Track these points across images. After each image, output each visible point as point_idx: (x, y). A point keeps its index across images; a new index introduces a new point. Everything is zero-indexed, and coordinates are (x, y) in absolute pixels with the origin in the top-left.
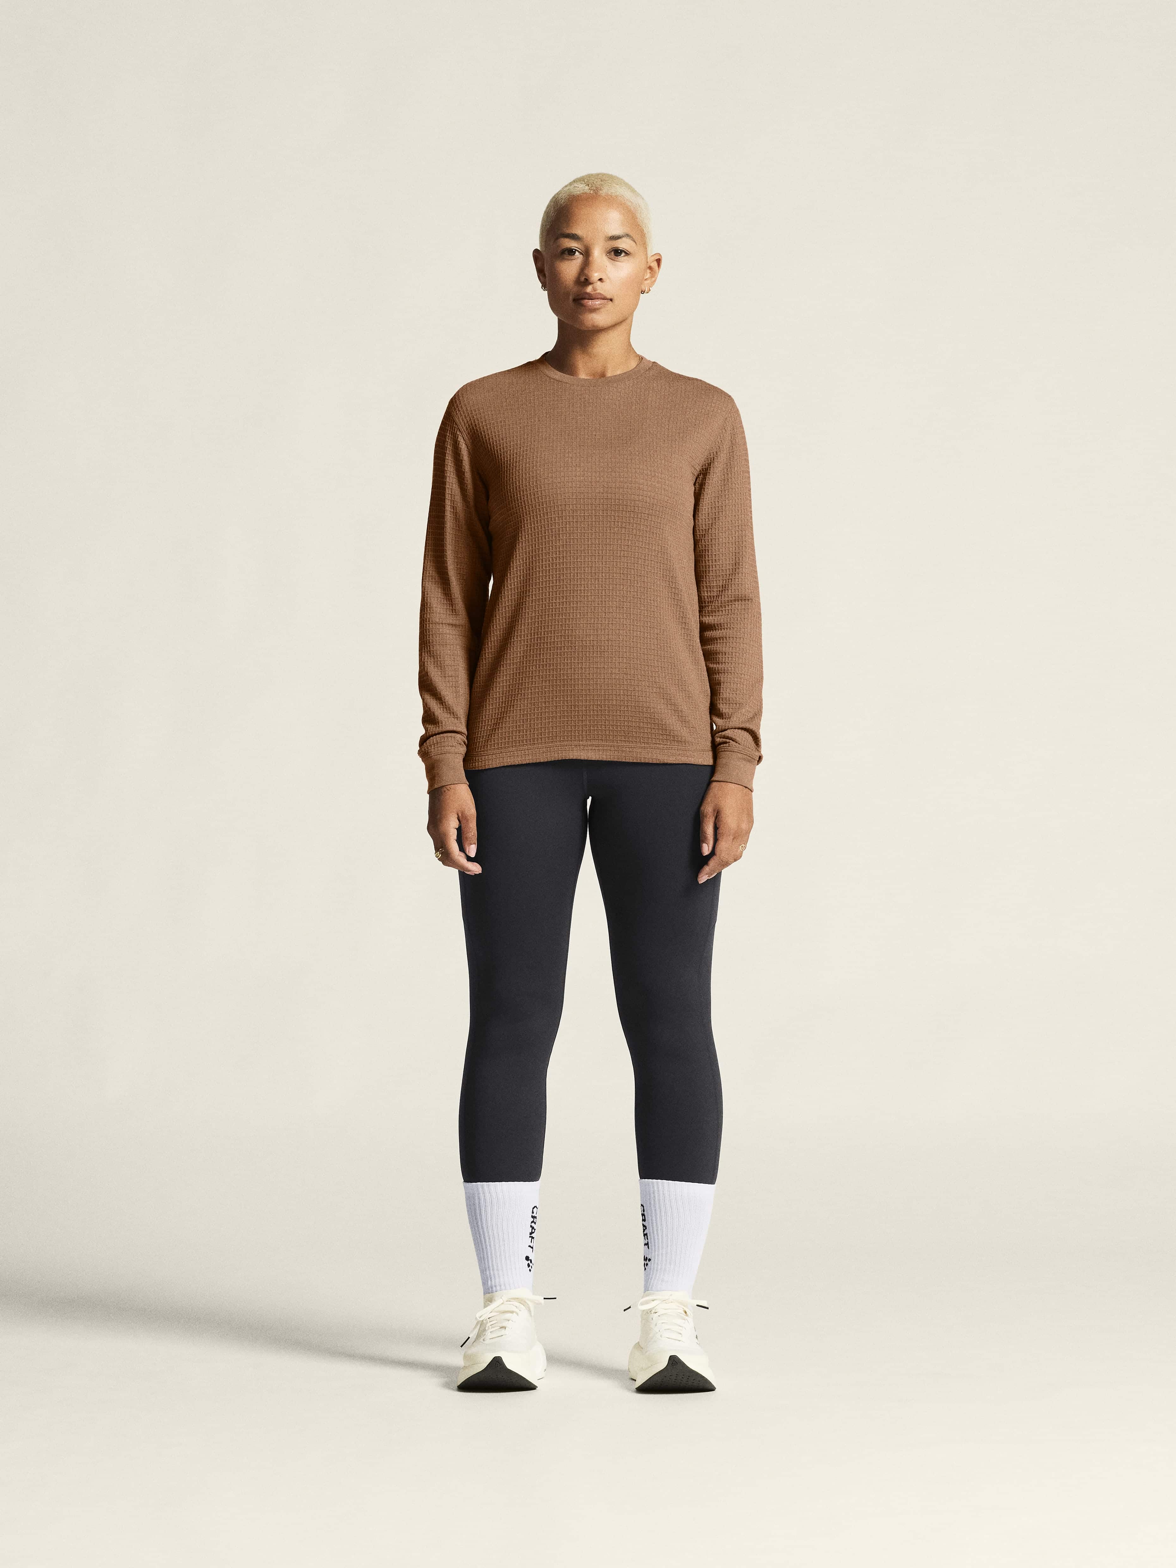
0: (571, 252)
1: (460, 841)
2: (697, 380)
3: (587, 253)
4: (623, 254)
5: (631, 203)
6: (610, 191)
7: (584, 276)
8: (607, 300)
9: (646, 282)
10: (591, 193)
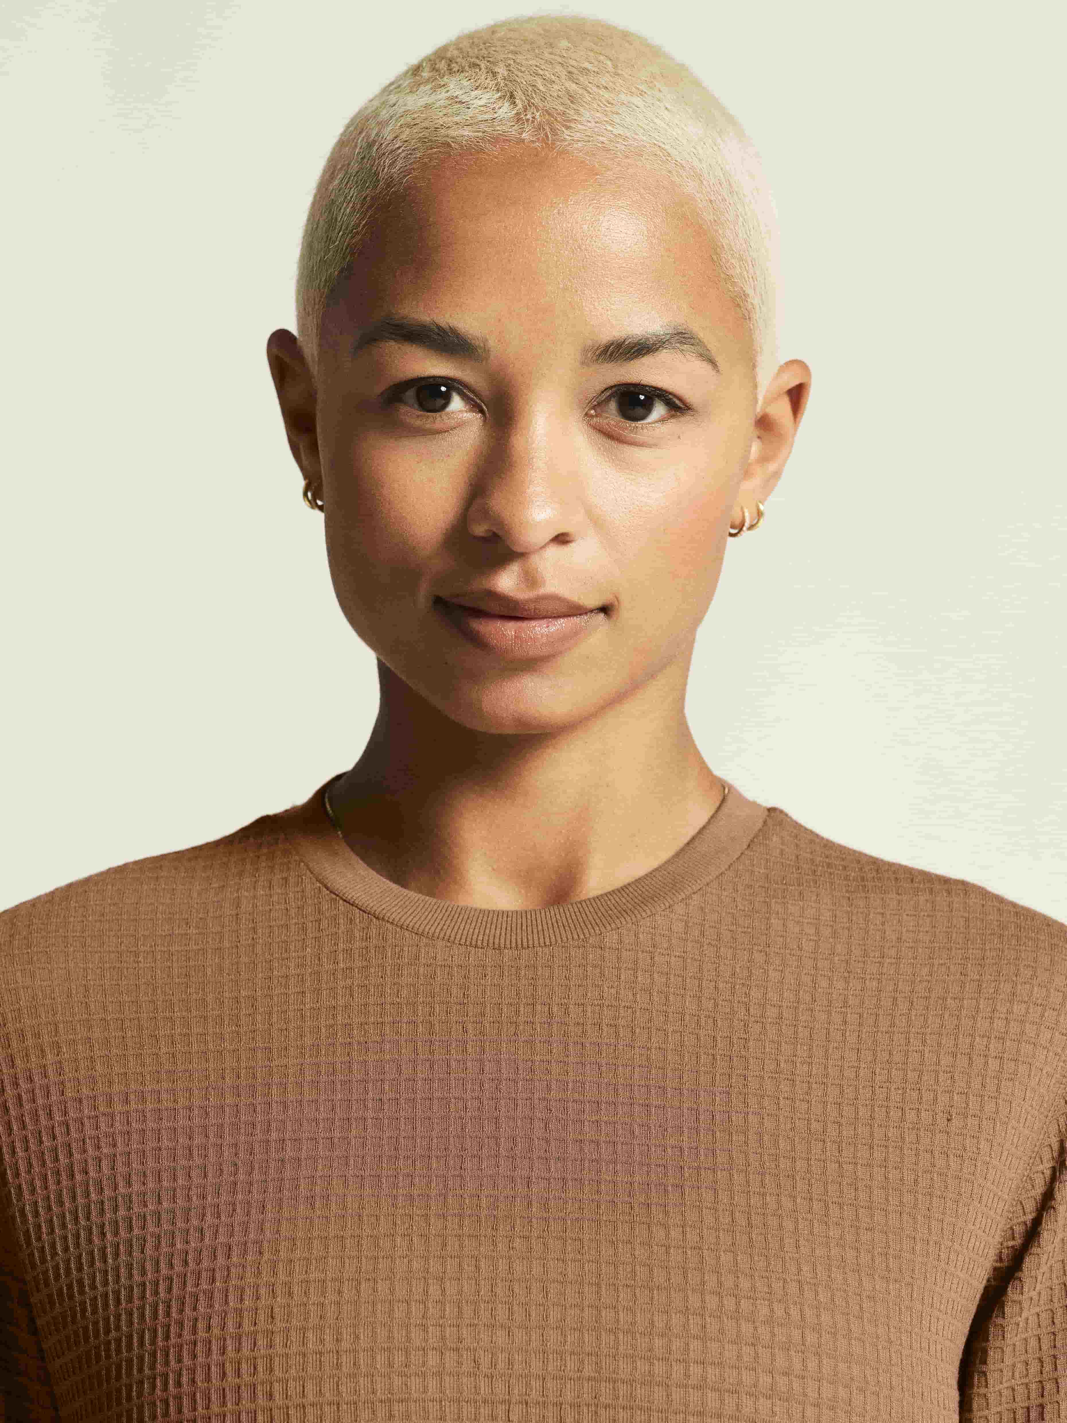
0: (431, 394)
3: (499, 409)
4: (659, 410)
5: (698, 177)
6: (609, 128)
7: (486, 514)
8: (586, 613)
9: (748, 485)
10: (523, 141)
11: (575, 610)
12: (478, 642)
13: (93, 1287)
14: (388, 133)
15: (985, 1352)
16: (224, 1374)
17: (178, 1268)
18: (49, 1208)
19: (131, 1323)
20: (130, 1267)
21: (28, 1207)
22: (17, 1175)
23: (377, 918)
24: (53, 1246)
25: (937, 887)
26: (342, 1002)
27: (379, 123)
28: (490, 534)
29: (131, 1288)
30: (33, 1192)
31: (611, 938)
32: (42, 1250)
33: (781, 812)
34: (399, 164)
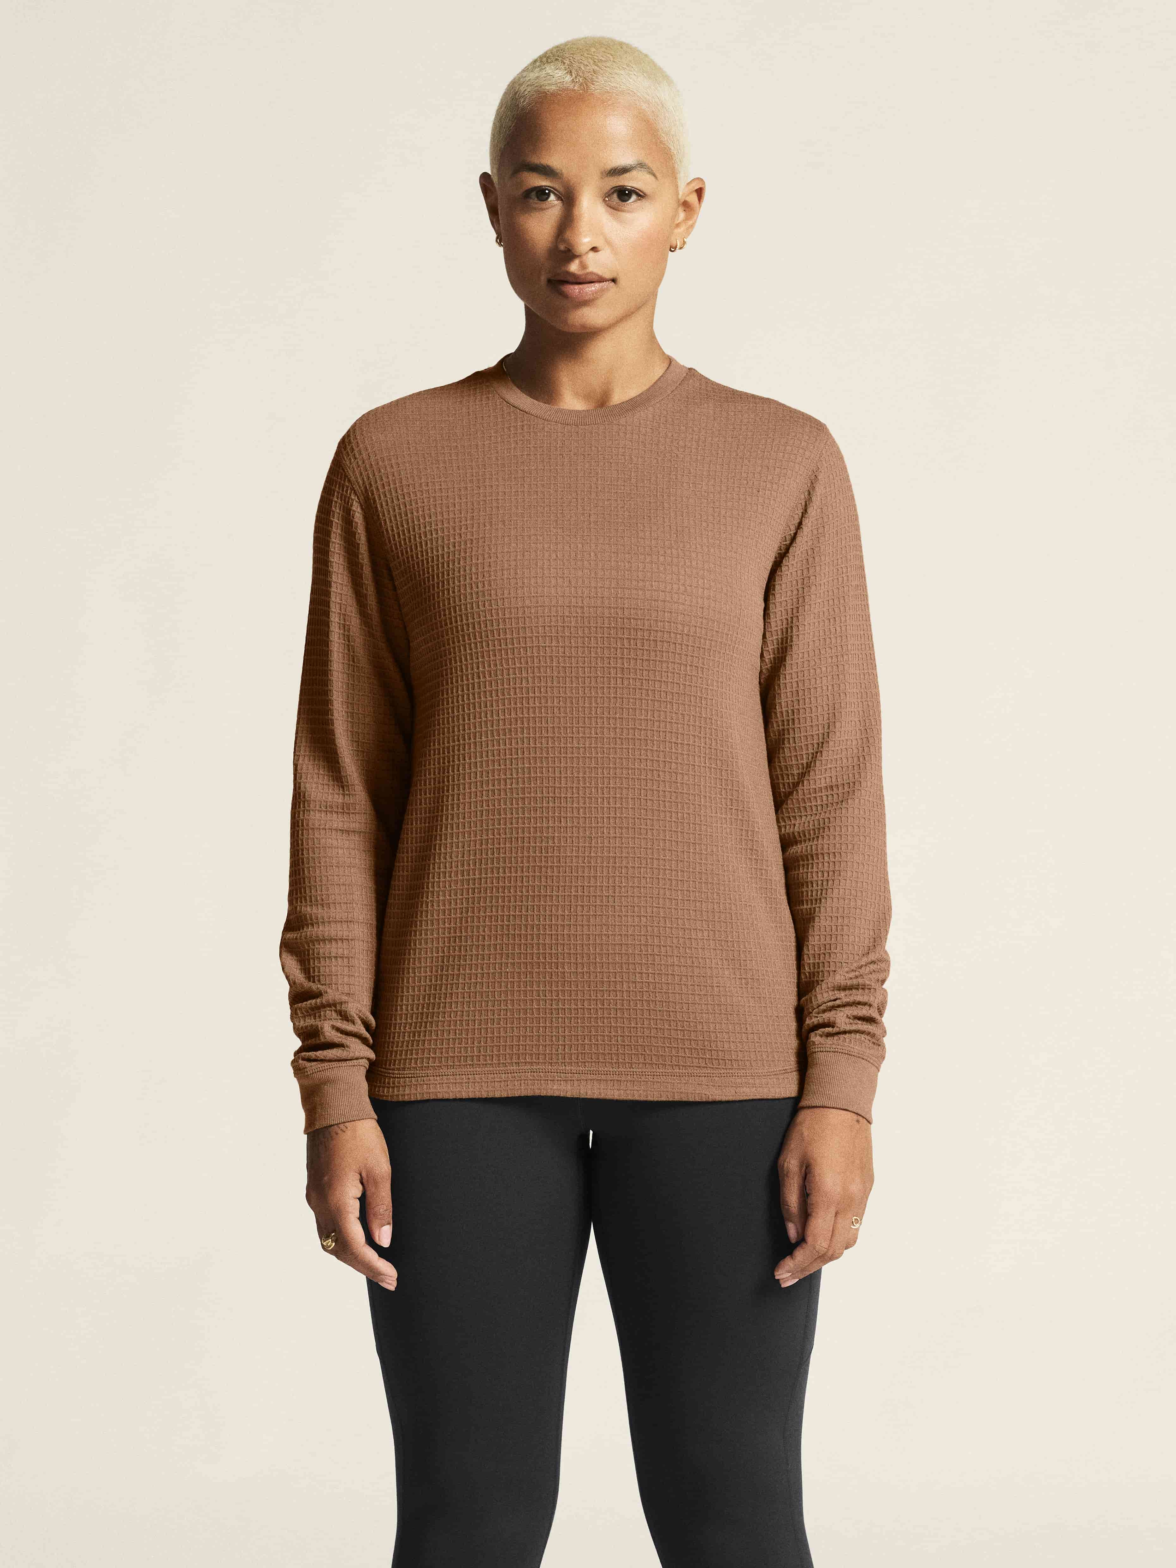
0: (542, 194)
1: (364, 1219)
2: (768, 400)
3: (569, 199)
4: (634, 197)
5: (648, 102)
6: (610, 83)
7: (564, 241)
8: (606, 281)
9: (678, 231)
10: (575, 90)
11: (601, 280)
12: (565, 296)
13: (417, 558)
14: (522, 89)
15: (774, 586)
16: (472, 587)
17: (452, 549)
18: (398, 528)
19: (433, 570)
20: (432, 549)
21: (389, 528)
22: (384, 516)
23: (527, 413)
24: (400, 542)
25: (757, 401)
26: (513, 446)
27: (519, 85)
28: (566, 249)
29: (433, 557)
30: (391, 522)
31: (623, 421)
32: (396, 544)
33: (694, 370)
34: (527, 101)
